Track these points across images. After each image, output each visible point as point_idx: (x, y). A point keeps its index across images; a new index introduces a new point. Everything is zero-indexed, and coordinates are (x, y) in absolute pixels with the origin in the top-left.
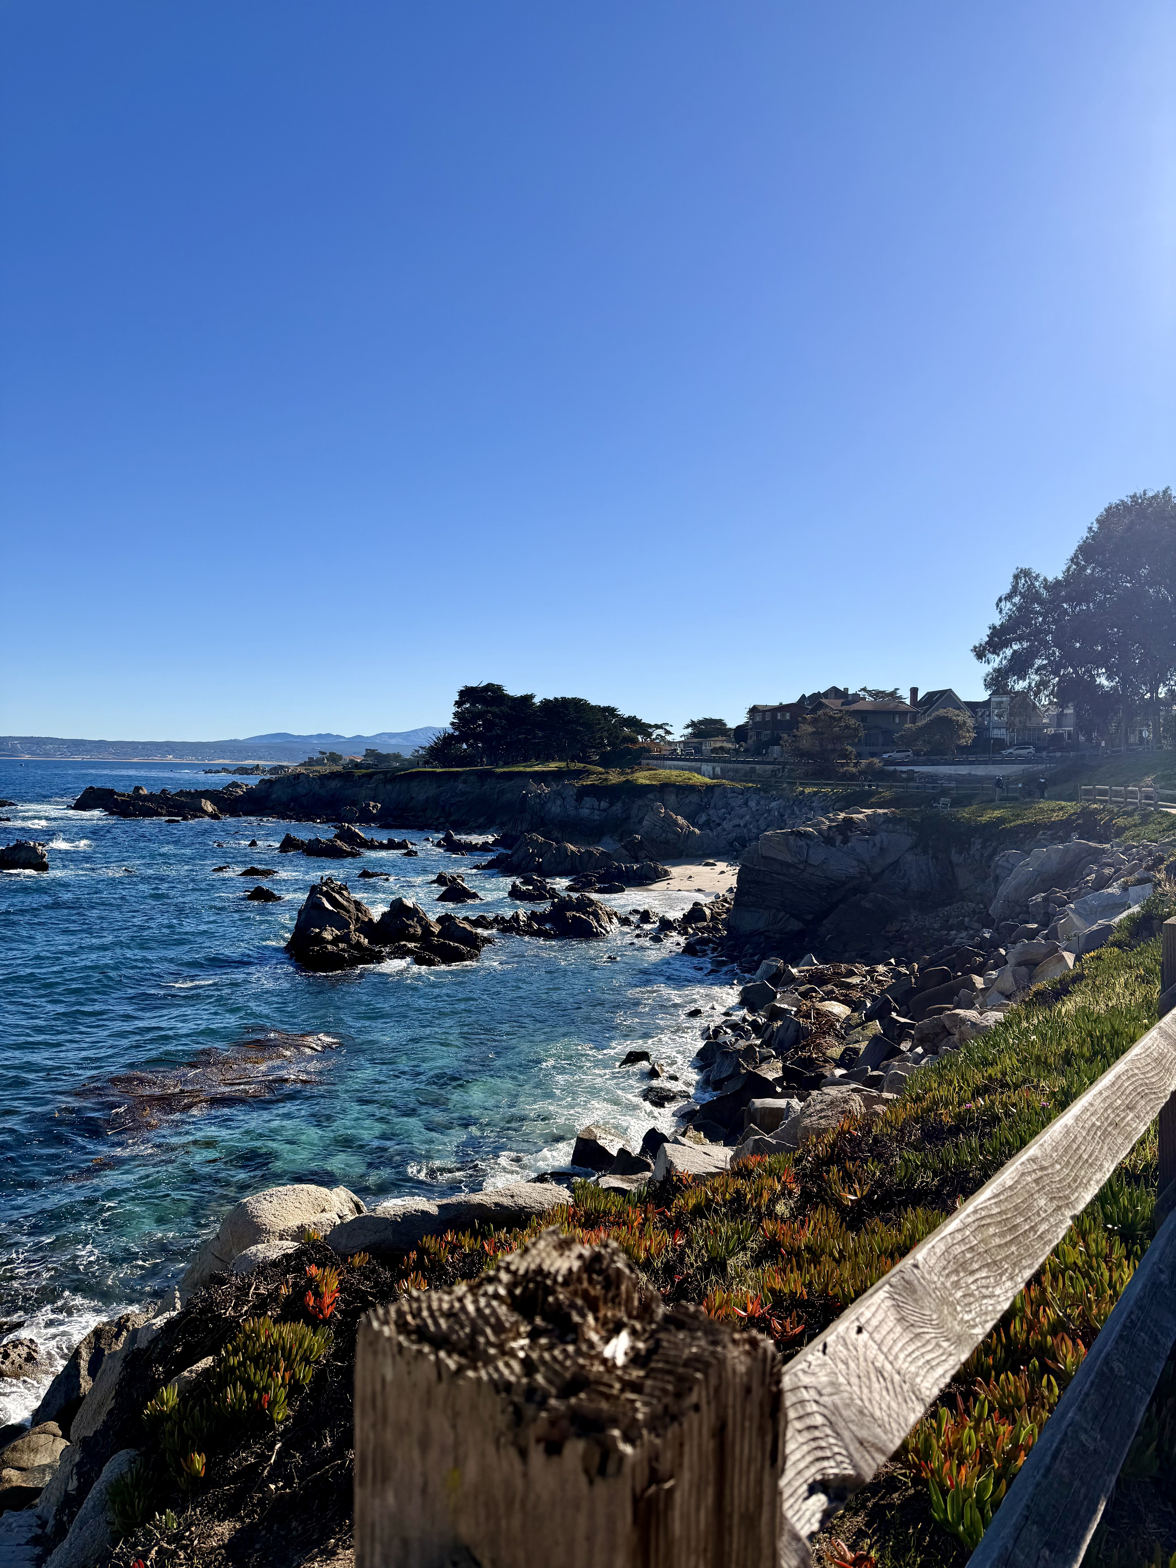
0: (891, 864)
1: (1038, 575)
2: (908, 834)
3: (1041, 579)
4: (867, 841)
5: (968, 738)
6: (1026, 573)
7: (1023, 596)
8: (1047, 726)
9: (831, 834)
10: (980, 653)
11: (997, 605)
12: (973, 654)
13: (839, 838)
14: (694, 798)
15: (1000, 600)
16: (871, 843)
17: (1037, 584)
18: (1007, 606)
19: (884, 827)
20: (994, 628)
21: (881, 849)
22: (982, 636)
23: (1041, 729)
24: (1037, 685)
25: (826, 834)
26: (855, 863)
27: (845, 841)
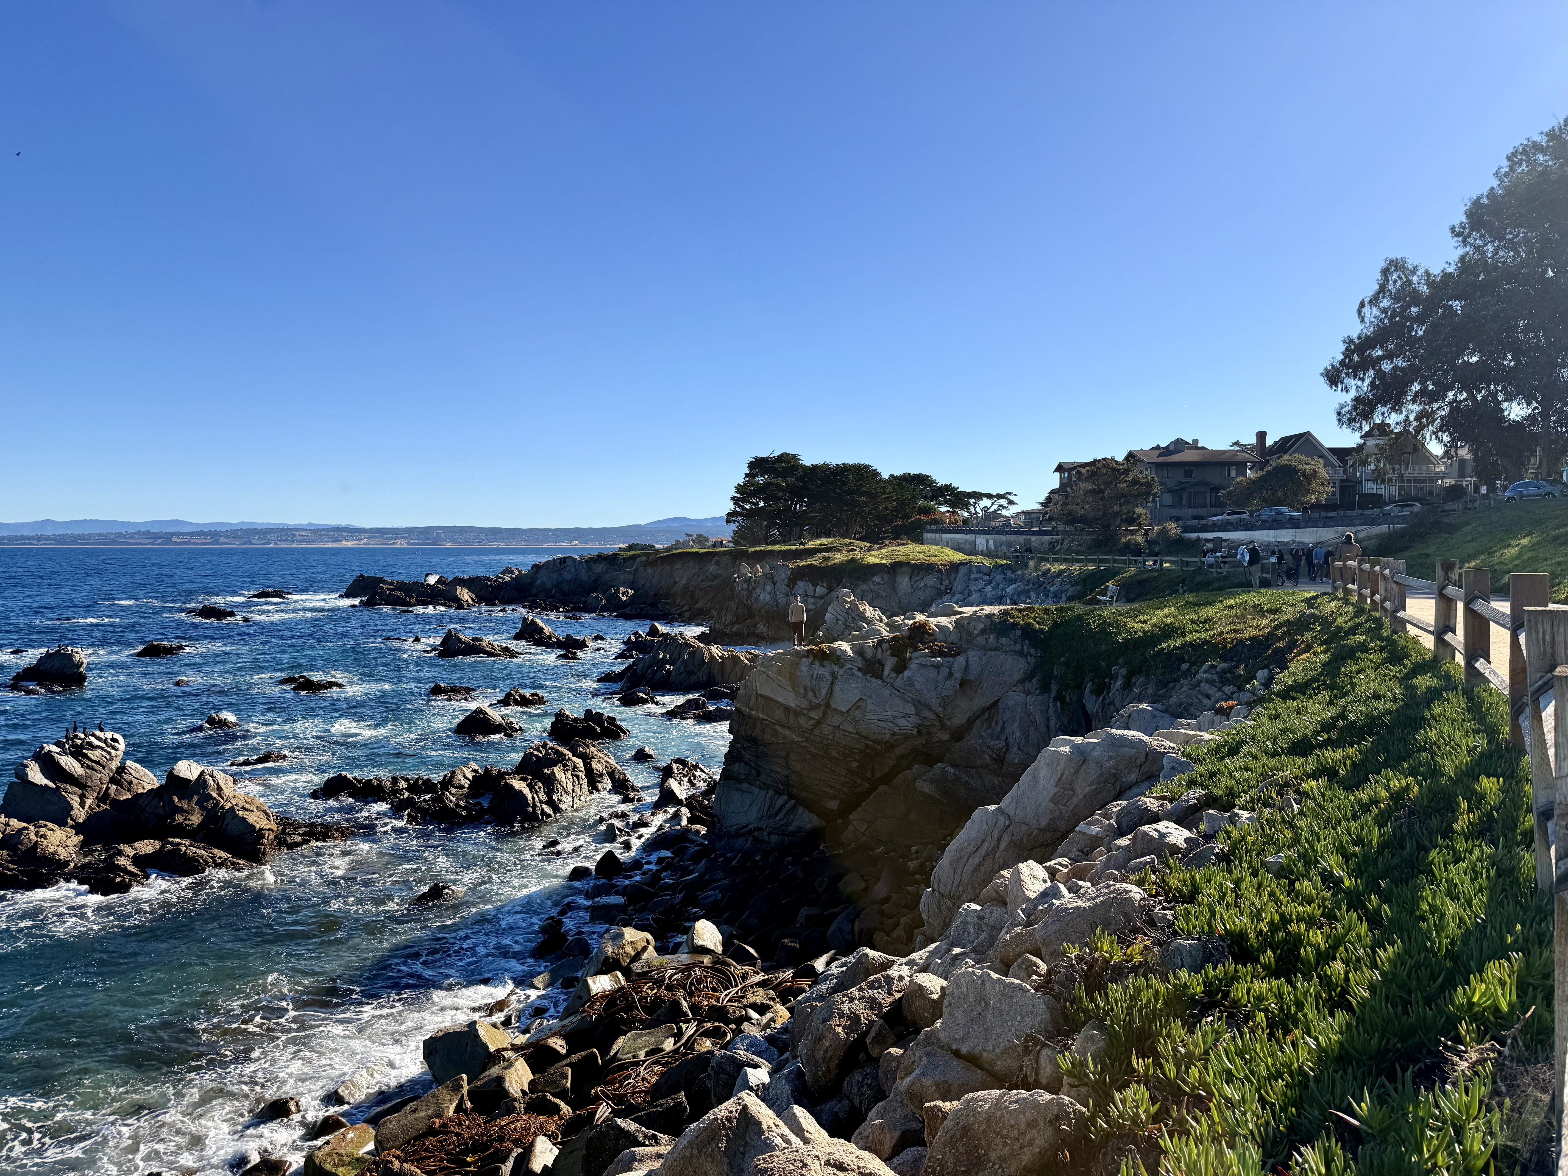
0: (984, 710)
1: (1416, 268)
2: (1020, 653)
3: (1421, 272)
4: (937, 666)
5: (1322, 492)
6: (1395, 265)
7: (1397, 297)
8: (1443, 476)
9: (879, 655)
10: (1333, 378)
11: (1359, 312)
12: (1323, 380)
13: (890, 662)
14: (931, 580)
15: (1362, 305)
16: (945, 671)
17: (1415, 279)
18: (1371, 313)
19: (980, 640)
20: (1351, 341)
21: (963, 683)
22: (1337, 354)
23: (1433, 480)
24: (1418, 418)
25: (869, 654)
26: (910, 709)
27: (900, 668)
